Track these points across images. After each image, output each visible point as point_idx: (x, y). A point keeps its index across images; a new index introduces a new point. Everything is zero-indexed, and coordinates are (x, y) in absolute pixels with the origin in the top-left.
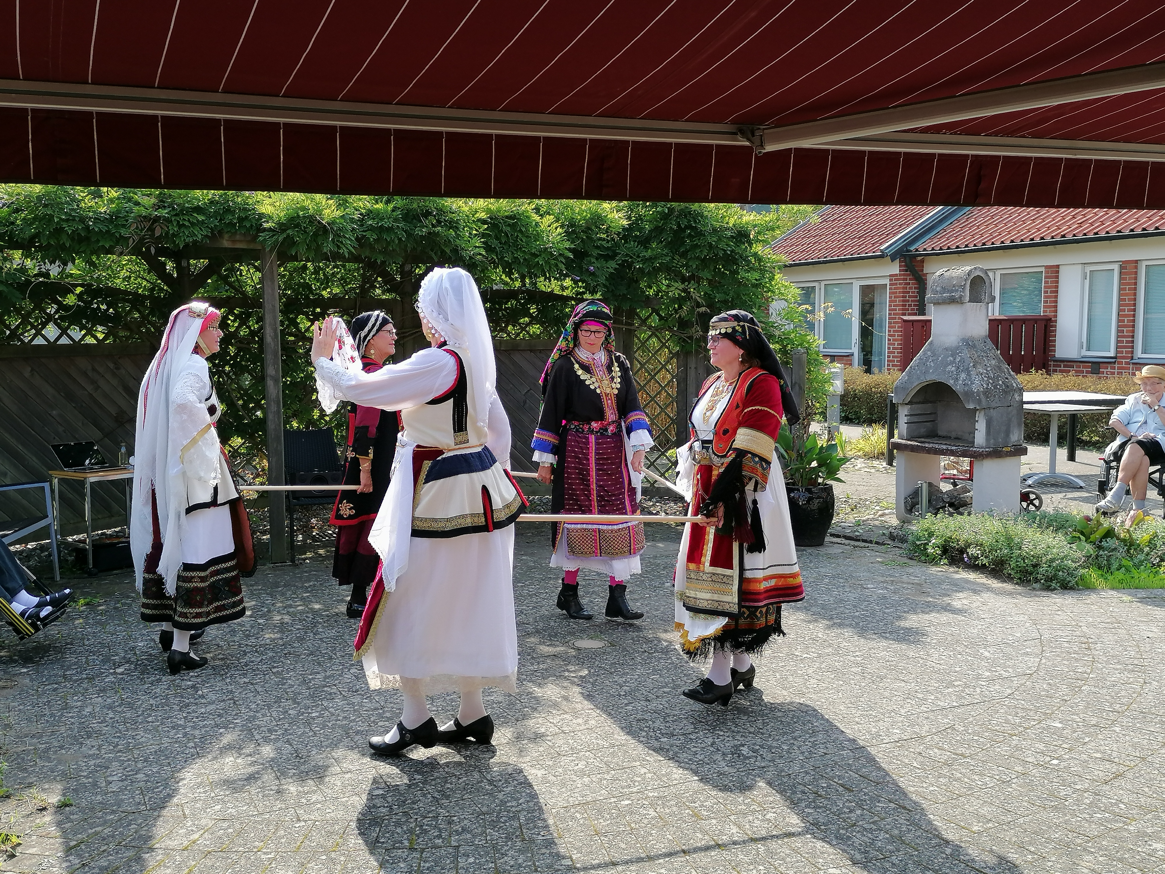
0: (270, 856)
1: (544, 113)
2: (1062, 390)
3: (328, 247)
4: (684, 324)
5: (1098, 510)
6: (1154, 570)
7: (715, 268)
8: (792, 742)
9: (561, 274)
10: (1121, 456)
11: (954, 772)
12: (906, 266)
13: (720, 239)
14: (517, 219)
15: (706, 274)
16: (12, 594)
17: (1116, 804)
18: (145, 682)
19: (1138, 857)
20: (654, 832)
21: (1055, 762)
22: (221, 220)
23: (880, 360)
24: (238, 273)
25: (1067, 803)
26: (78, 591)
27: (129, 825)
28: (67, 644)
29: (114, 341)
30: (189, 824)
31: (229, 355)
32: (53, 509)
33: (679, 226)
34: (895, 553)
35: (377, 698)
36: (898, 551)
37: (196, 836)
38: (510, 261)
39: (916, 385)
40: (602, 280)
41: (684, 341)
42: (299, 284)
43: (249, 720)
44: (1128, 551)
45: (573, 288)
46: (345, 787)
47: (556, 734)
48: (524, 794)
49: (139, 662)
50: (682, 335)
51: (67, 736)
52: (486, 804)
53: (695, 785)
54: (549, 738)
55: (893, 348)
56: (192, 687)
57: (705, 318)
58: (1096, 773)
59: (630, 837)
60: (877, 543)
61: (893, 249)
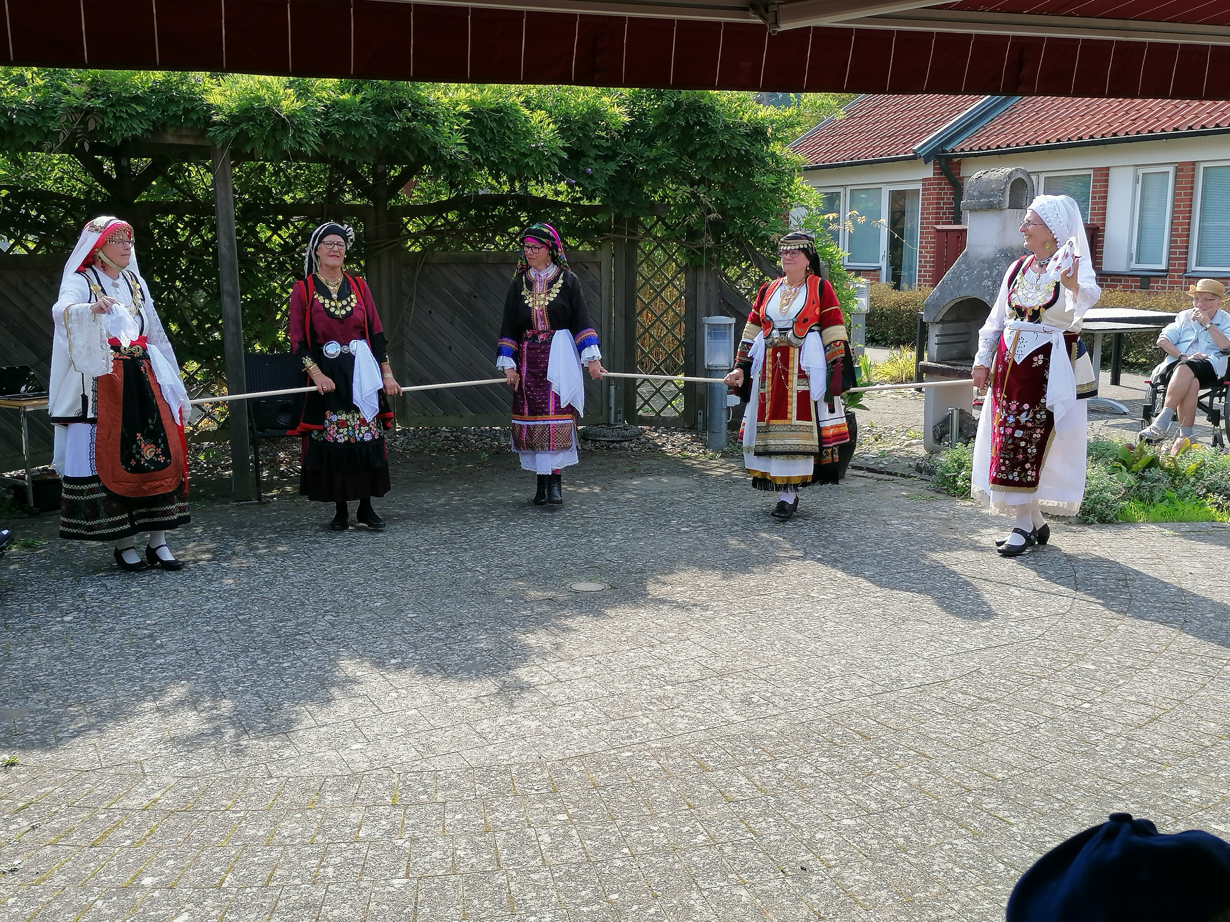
0: (239, 815)
2: (1107, 307)
3: (288, 144)
4: (693, 234)
5: (1141, 438)
6: (1200, 502)
7: (728, 170)
8: (806, 688)
9: (555, 177)
10: (1169, 378)
11: (978, 717)
12: (940, 169)
13: (733, 137)
14: (505, 113)
15: (717, 177)
17: (1150, 749)
18: (96, 631)
19: (1171, 804)
20: (656, 784)
21: (1087, 705)
22: (163, 111)
23: (910, 275)
24: (187, 174)
25: (1098, 749)
26: (19, 532)
27: (83, 783)
28: (8, 590)
29: (48, 251)
30: (149, 783)
31: (180, 268)
33: (687, 122)
34: (921, 486)
35: (354, 647)
36: (925, 484)
37: (157, 795)
38: (497, 162)
39: (948, 302)
40: (601, 184)
41: (694, 252)
42: (258, 188)
43: (213, 671)
44: (1173, 481)
45: (569, 193)
46: (321, 741)
47: (552, 682)
48: (516, 747)
49: (89, 610)
50: (691, 247)
51: (11, 690)
52: (474, 757)
53: (701, 736)
54: (543, 687)
55: (925, 262)
56: (149, 636)
57: (716, 228)
58: (1130, 717)
59: (631, 790)
60: (903, 476)
61: (927, 150)
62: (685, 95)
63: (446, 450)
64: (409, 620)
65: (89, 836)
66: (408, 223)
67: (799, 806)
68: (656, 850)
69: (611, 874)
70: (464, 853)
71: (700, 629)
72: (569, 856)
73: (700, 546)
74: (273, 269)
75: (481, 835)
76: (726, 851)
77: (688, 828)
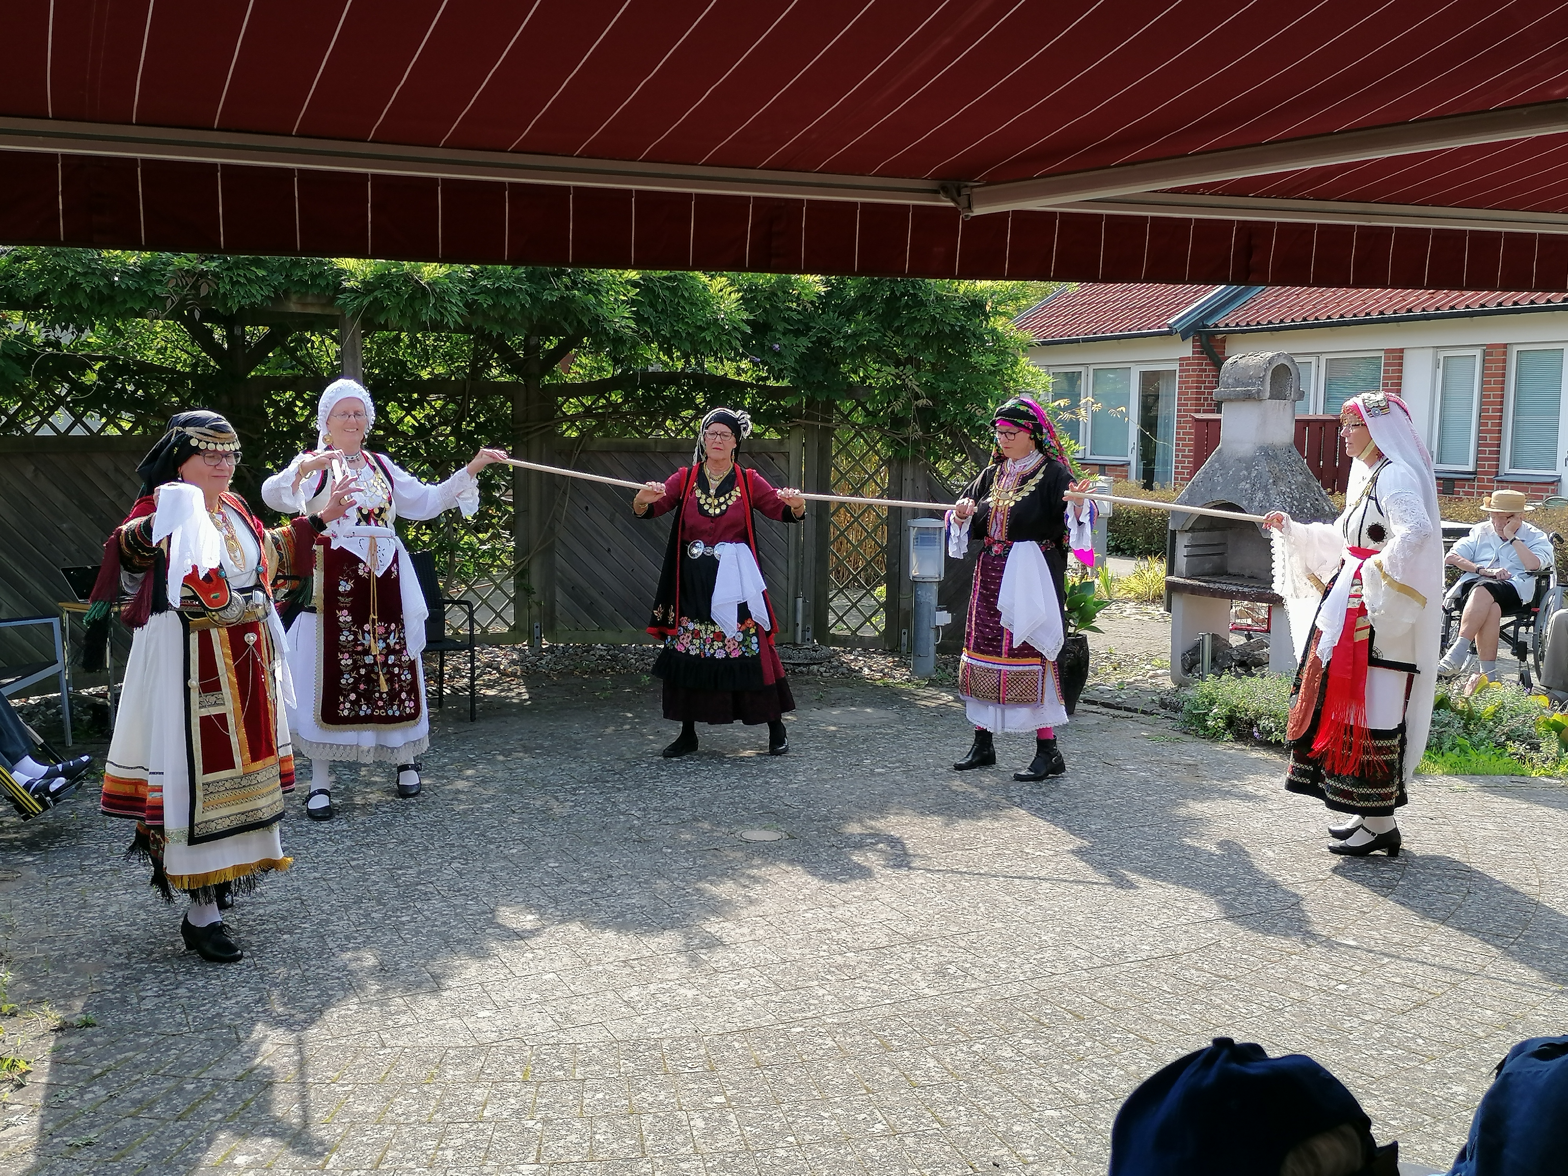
0: (346, 1088)
1: (696, 165)
3: (427, 314)
4: (898, 422)
6: (1498, 752)
7: (940, 348)
8: (1012, 959)
9: (737, 353)
10: (1465, 601)
11: (1213, 998)
12: (1202, 346)
13: (946, 311)
14: (679, 281)
15: (926, 357)
16: (14, 760)
17: (1412, 1039)
19: (1432, 1102)
20: (830, 1065)
21: (1342, 987)
22: (287, 276)
23: (1166, 472)
24: (309, 345)
25: (1351, 1037)
27: (168, 1049)
28: (84, 826)
29: (145, 432)
30: (244, 1050)
32: (63, 654)
33: (893, 293)
34: (1165, 726)
35: (485, 899)
36: (1169, 723)
37: (253, 1064)
38: (668, 335)
40: (790, 362)
41: (898, 443)
42: (392, 361)
43: (320, 924)
44: (1466, 726)
45: (753, 372)
46: (443, 1007)
47: (714, 946)
48: (669, 1018)
50: (896, 437)
51: (87, 942)
52: (620, 1029)
53: (886, 1010)
54: (703, 951)
55: (1183, 456)
57: (926, 416)
58: (1392, 1001)
59: (801, 1071)
60: (1144, 712)
61: (1184, 324)
63: (601, 672)
64: (550, 870)
65: (174, 1108)
66: (564, 403)
67: (996, 1094)
68: (825, 1140)
69: (773, 1165)
70: (603, 1137)
71: (892, 887)
72: (726, 1144)
73: (896, 791)
74: (405, 455)
75: (624, 1118)
76: (907, 1142)
77: (865, 1115)
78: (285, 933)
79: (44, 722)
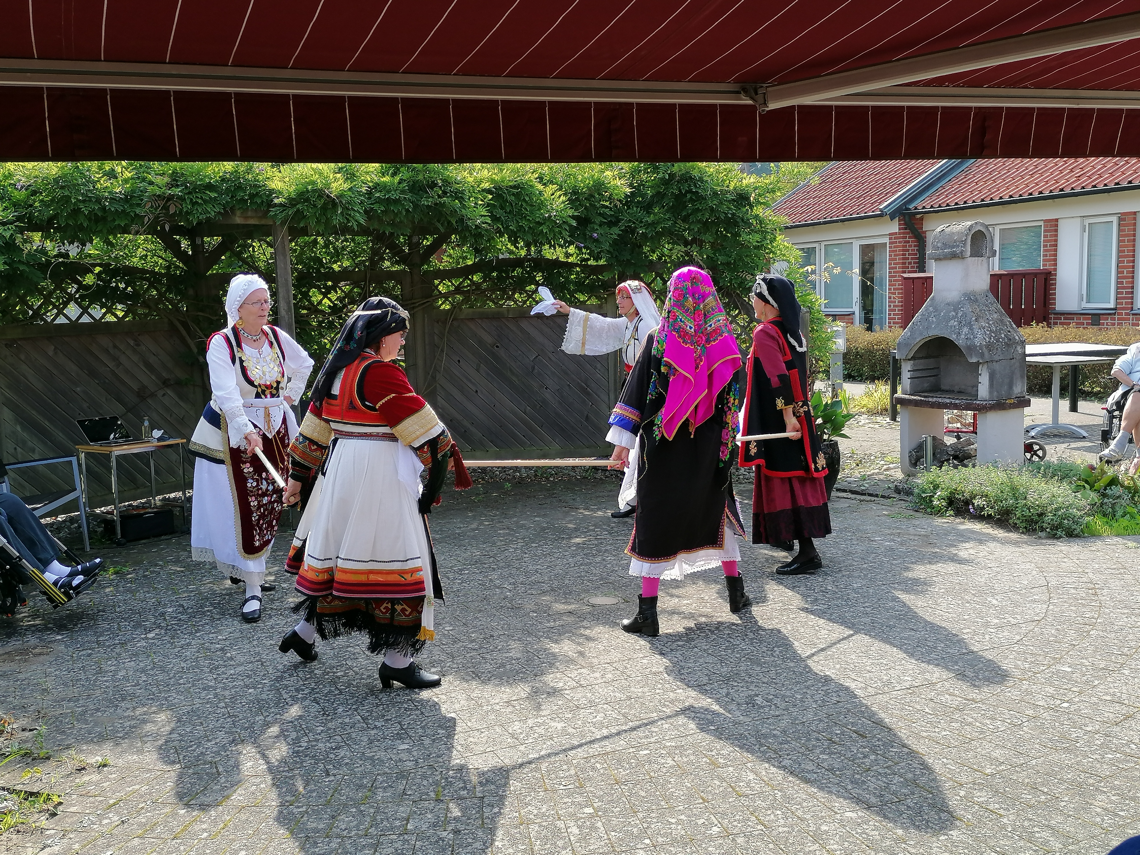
0: (301, 810)
1: (548, 78)
3: (337, 220)
5: (1101, 459)
7: (717, 231)
8: (805, 691)
9: (565, 241)
10: (1124, 405)
11: (966, 717)
12: (905, 224)
13: (721, 203)
14: (522, 188)
15: (708, 238)
16: (44, 564)
17: (1126, 744)
18: (175, 646)
20: (672, 780)
21: (1065, 705)
22: (232, 197)
23: (881, 318)
24: (251, 249)
25: (1078, 745)
27: (165, 782)
28: (99, 611)
29: (134, 318)
30: (222, 781)
32: (80, 483)
33: (680, 191)
34: (900, 506)
36: (903, 504)
37: (230, 792)
38: (515, 230)
39: (919, 340)
40: (606, 246)
42: (311, 259)
43: (277, 680)
44: (1133, 497)
45: (578, 255)
46: (372, 743)
47: (574, 688)
48: (545, 746)
49: (169, 627)
51: (103, 699)
52: (507, 756)
54: (567, 692)
55: (894, 306)
56: (220, 650)
58: (1106, 715)
59: (650, 786)
60: (883, 497)
61: (892, 208)
62: (679, 168)
64: (446, 632)
65: (171, 830)
66: (439, 284)
67: (804, 800)
68: (675, 841)
70: (501, 843)
71: (706, 638)
72: (596, 847)
74: (324, 327)
75: (516, 828)
76: (739, 841)
77: (703, 820)
78: (250, 688)
79: (69, 534)
